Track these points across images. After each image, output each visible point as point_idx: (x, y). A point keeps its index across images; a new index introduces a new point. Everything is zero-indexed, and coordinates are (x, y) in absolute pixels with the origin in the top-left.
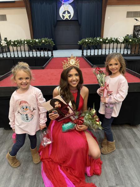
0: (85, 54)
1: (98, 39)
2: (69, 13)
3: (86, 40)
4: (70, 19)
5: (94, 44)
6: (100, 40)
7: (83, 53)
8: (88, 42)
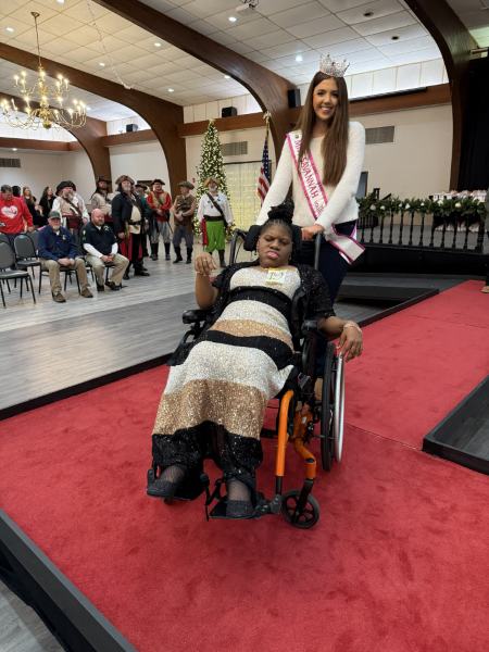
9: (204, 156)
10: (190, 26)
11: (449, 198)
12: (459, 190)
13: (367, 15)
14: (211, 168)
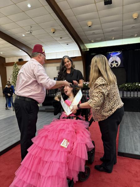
0: (125, 95)
1: (137, 84)
2: (116, 62)
3: (126, 85)
4: (117, 66)
5: (133, 88)
6: (138, 85)
7: (123, 94)
8: (128, 86)
9: (13, 72)
10: (10, 36)
11: (85, 83)
12: (86, 82)
13: (61, 38)
14: (16, 76)
